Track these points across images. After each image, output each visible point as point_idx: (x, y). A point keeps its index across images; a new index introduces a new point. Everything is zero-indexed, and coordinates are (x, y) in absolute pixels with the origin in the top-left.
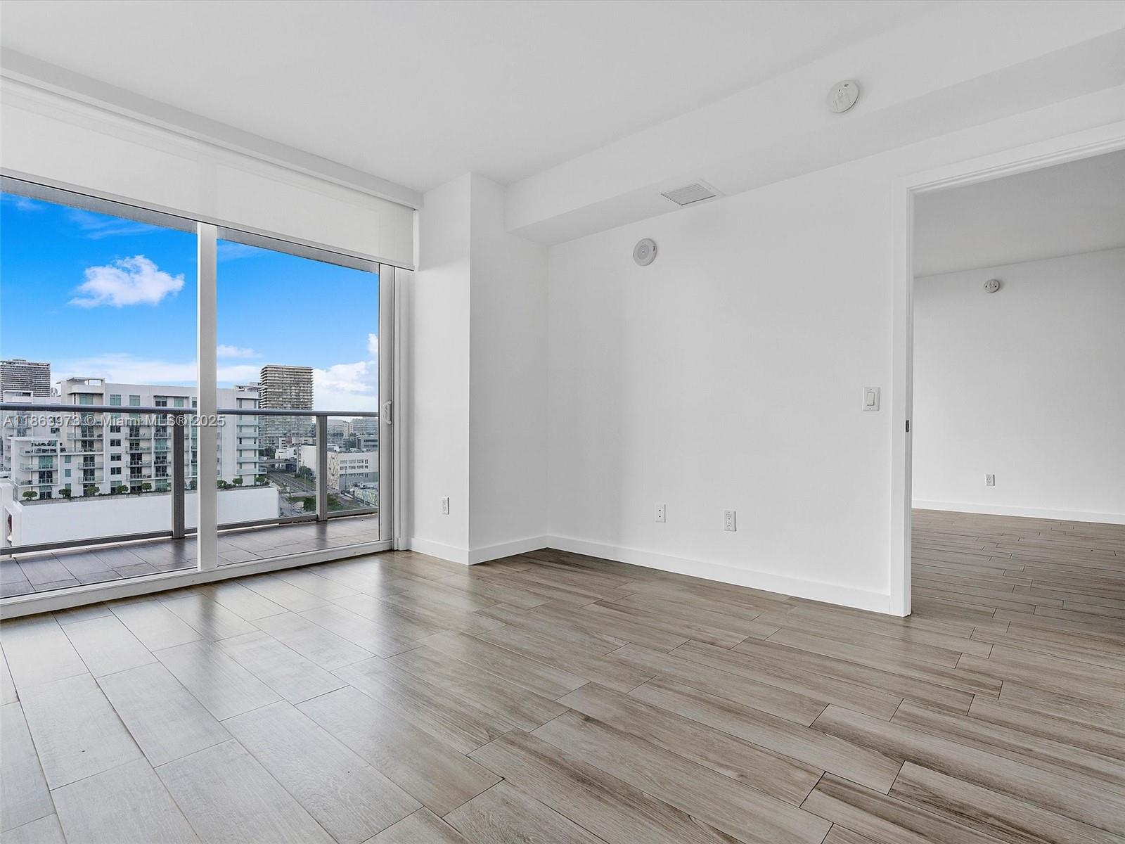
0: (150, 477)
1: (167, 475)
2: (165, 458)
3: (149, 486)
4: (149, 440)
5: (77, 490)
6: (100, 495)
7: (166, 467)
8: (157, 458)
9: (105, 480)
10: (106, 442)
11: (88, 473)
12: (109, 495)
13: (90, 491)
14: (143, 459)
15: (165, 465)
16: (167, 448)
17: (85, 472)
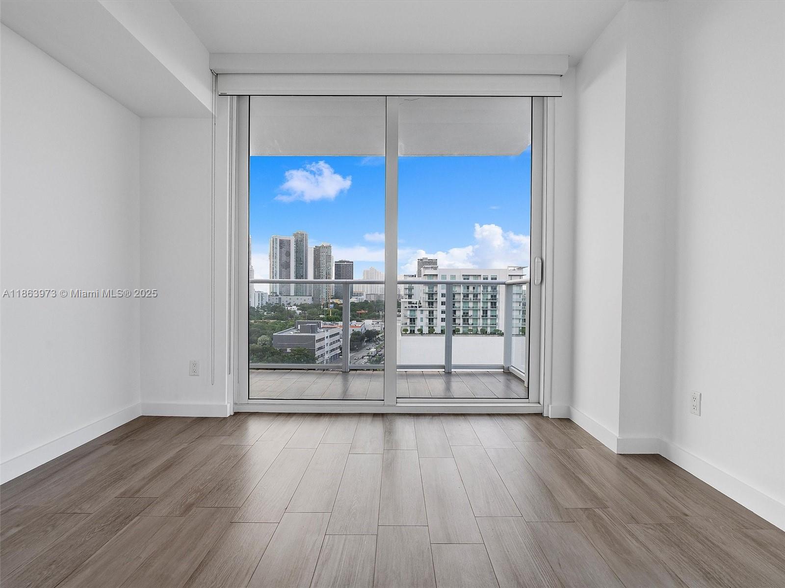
0: (459, 324)
1: (469, 324)
2: (468, 313)
3: (459, 331)
4: (460, 302)
5: (426, 330)
6: (436, 333)
7: (468, 319)
8: (464, 313)
9: (439, 325)
10: (439, 303)
11: (431, 320)
12: (440, 334)
13: (431, 331)
14: (457, 314)
15: (468, 317)
16: (469, 307)
17: (429, 319)
